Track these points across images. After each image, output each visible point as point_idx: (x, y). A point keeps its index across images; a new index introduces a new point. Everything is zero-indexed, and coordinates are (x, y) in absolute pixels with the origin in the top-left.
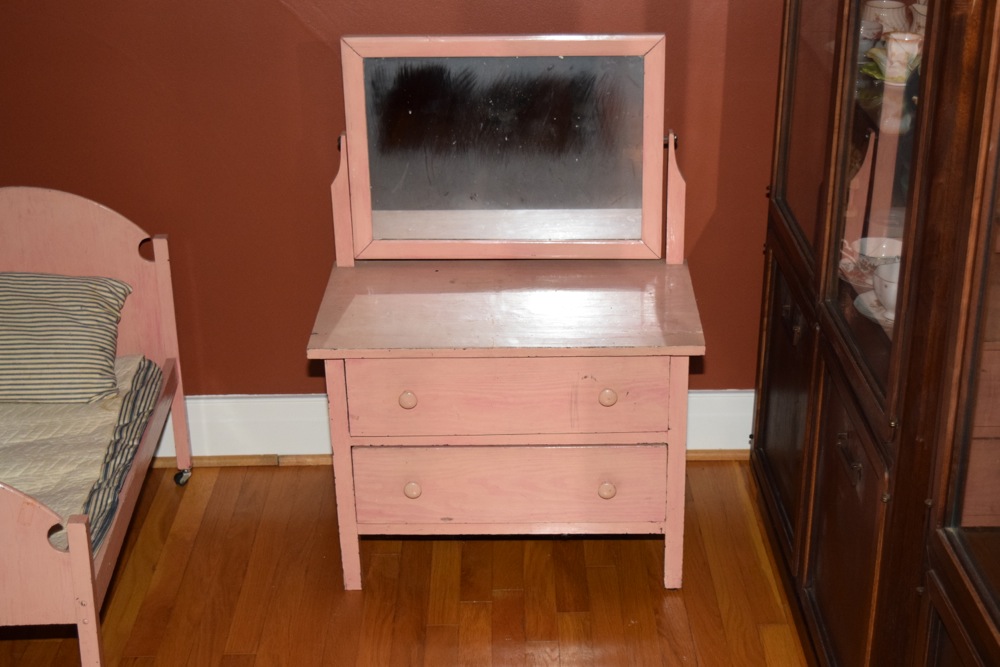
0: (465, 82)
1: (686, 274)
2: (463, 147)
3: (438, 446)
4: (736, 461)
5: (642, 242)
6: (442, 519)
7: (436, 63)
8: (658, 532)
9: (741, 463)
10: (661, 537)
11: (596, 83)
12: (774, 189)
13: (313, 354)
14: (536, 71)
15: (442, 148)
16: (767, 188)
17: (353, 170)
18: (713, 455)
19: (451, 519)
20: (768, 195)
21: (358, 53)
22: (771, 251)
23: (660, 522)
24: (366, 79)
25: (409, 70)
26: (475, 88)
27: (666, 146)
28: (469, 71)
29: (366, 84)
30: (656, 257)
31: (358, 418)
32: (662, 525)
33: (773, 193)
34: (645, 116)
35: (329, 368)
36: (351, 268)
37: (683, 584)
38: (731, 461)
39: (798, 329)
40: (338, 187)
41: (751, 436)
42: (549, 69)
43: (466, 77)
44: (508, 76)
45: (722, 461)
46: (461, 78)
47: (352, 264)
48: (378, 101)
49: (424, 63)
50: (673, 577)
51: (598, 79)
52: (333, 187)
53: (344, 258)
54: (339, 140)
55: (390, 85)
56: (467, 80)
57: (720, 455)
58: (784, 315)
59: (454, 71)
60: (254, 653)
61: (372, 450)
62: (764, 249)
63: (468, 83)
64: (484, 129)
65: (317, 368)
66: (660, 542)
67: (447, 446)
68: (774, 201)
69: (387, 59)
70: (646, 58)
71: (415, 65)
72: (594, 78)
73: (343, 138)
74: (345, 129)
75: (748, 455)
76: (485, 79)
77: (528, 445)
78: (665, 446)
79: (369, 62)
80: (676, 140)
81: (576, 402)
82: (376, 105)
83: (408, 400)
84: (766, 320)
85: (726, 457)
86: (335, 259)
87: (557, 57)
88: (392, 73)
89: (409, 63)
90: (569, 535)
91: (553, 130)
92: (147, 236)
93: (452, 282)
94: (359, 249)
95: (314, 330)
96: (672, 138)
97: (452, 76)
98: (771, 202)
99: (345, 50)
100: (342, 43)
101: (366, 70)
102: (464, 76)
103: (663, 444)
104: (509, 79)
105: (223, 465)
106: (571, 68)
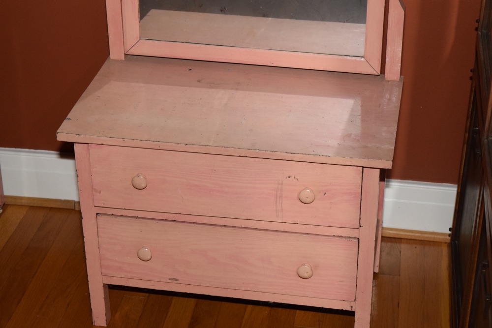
3: (167, 220)
5: (363, 59)
6: (170, 279)
8: (349, 309)
10: (352, 314)
12: (481, 23)
13: (62, 137)
18: (426, 235)
19: (177, 280)
23: (351, 302)
30: (377, 74)
31: (100, 192)
32: (353, 304)
35: (77, 149)
36: (121, 61)
45: (433, 241)
47: (123, 58)
53: (116, 53)
57: (433, 236)
61: (113, 219)
62: (471, 74)
66: (348, 317)
67: (174, 221)
77: (241, 227)
78: (357, 240)
81: (281, 197)
83: (139, 182)
85: (437, 238)
90: (274, 303)
93: (199, 81)
94: (128, 47)
95: (69, 115)
103: (355, 238)
105: (31, 205)
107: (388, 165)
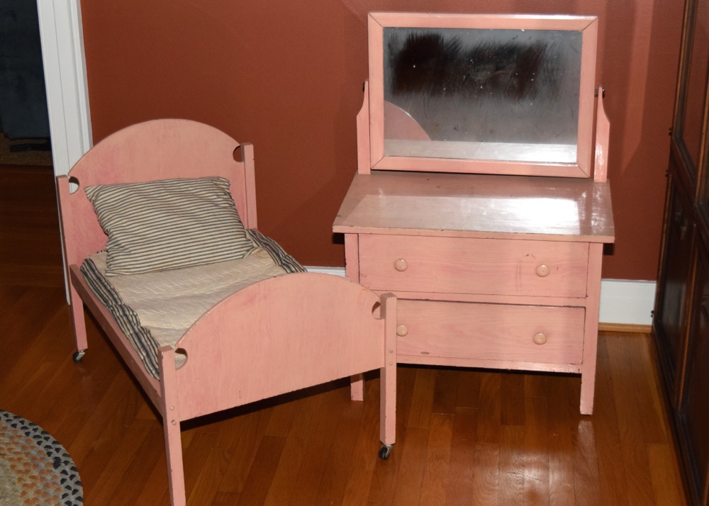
0: (454, 47)
1: (608, 189)
2: (450, 92)
3: (421, 300)
4: (643, 333)
5: (577, 165)
6: (422, 353)
7: (434, 32)
8: (578, 372)
9: (646, 334)
10: (579, 376)
11: (547, 49)
12: (674, 130)
13: (337, 229)
14: (504, 40)
15: (435, 93)
16: (670, 129)
17: (373, 106)
18: (626, 328)
19: (428, 353)
20: (670, 134)
21: (380, 24)
22: (671, 175)
23: (578, 365)
24: (384, 42)
25: (415, 37)
26: (461, 51)
27: (596, 96)
28: (457, 38)
29: (384, 45)
30: (586, 177)
31: (366, 278)
32: (579, 367)
33: (674, 132)
34: (582, 74)
35: (347, 239)
36: (368, 175)
37: (594, 412)
38: (639, 333)
39: (684, 229)
40: (361, 117)
41: (652, 312)
42: (514, 39)
43: (455, 43)
44: (484, 42)
45: (633, 333)
46: (451, 43)
47: (369, 172)
48: (392, 57)
49: (426, 32)
50: (586, 406)
51: (549, 46)
52: (358, 117)
53: (363, 168)
54: (364, 84)
55: (401, 46)
56: (455, 45)
57: (631, 328)
58: (676, 219)
59: (447, 37)
60: (286, 436)
62: (666, 173)
63: (456, 47)
64: (466, 79)
65: (339, 238)
67: (427, 300)
68: (674, 138)
69: (400, 28)
70: (584, 32)
71: (419, 33)
72: (546, 46)
73: (366, 83)
74: (368, 77)
75: (650, 329)
76: (468, 44)
77: (485, 303)
78: (583, 309)
79: (387, 30)
80: (604, 93)
81: (520, 273)
82: (390, 60)
83: (402, 264)
84: (665, 225)
85: (636, 330)
86: (357, 169)
87: (520, 30)
88: (403, 38)
89: (415, 32)
90: (513, 371)
91: (515, 82)
92: (239, 145)
93: (438, 187)
94: (374, 162)
95: (339, 214)
96: (601, 90)
97: (445, 41)
98: (671, 139)
99: (371, 21)
100: (369, 17)
101: (385, 36)
102: (453, 41)
103: (582, 307)
104: (485, 45)
106: (530, 38)
107: (611, 240)
